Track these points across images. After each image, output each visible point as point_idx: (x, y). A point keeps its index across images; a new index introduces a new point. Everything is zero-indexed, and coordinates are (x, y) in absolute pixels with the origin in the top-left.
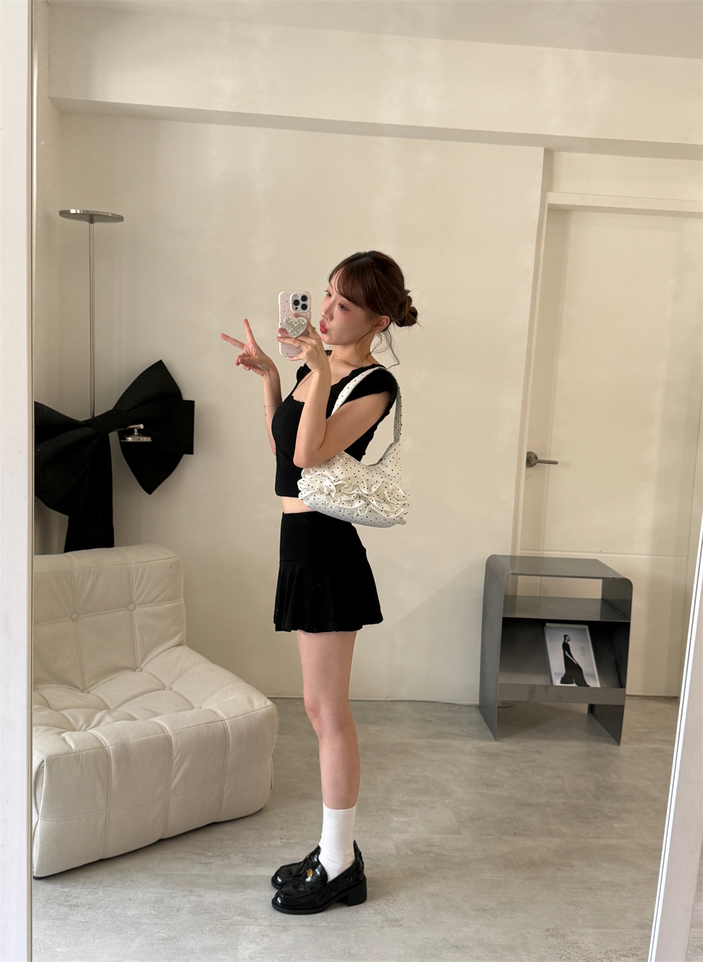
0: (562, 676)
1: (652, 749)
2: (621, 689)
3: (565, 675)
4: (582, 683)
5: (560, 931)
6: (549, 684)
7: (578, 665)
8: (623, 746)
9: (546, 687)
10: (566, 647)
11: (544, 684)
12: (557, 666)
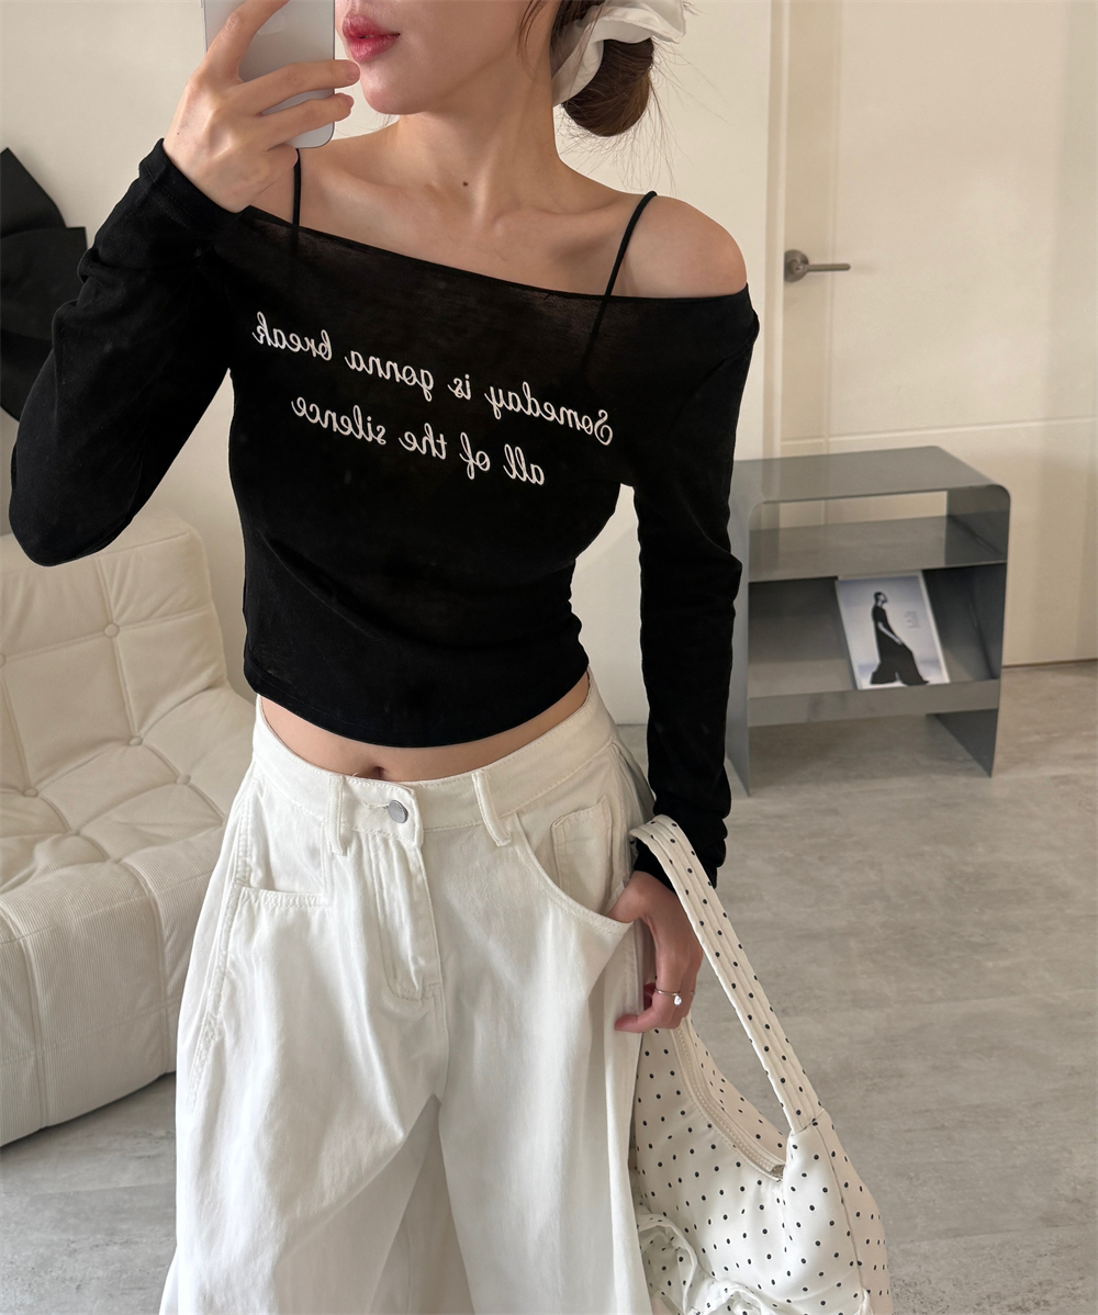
0: (874, 669)
1: (1055, 777)
2: (993, 682)
3: (880, 667)
4: (914, 678)
6: (850, 687)
7: (903, 646)
8: (998, 778)
9: (842, 695)
10: (879, 615)
11: (840, 689)
12: (864, 651)
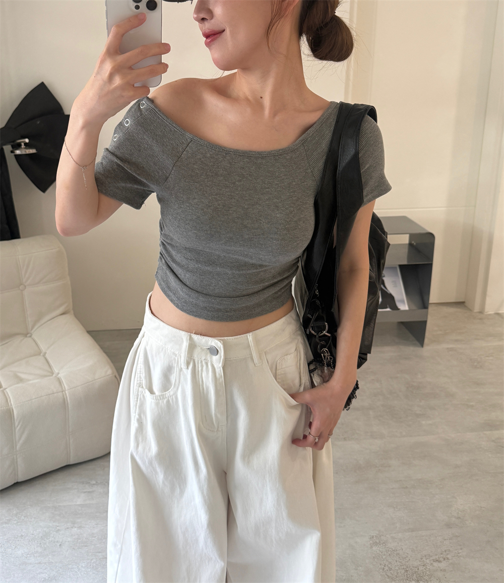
2: (425, 310)
4: (394, 307)
5: (382, 537)
7: (390, 295)
8: (425, 348)
